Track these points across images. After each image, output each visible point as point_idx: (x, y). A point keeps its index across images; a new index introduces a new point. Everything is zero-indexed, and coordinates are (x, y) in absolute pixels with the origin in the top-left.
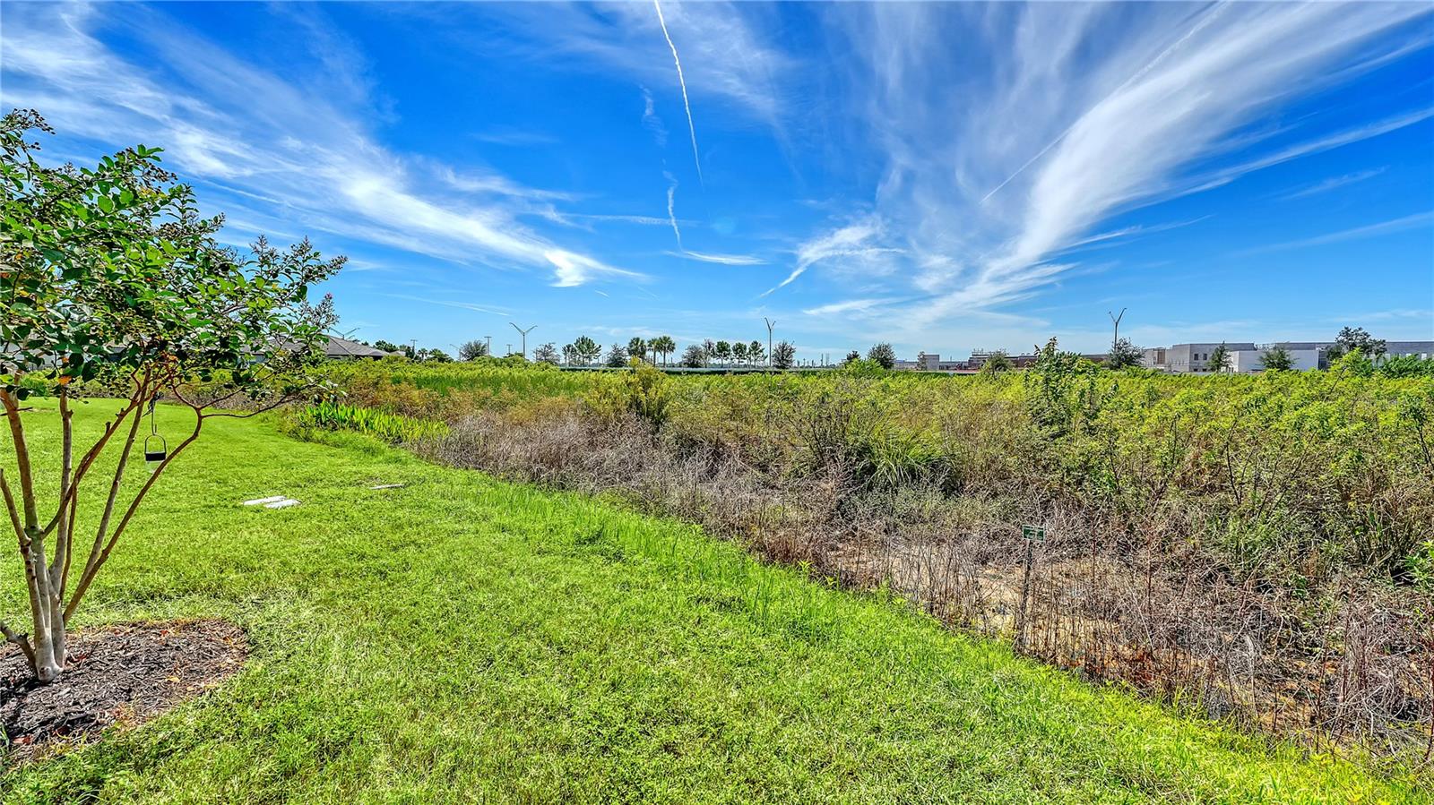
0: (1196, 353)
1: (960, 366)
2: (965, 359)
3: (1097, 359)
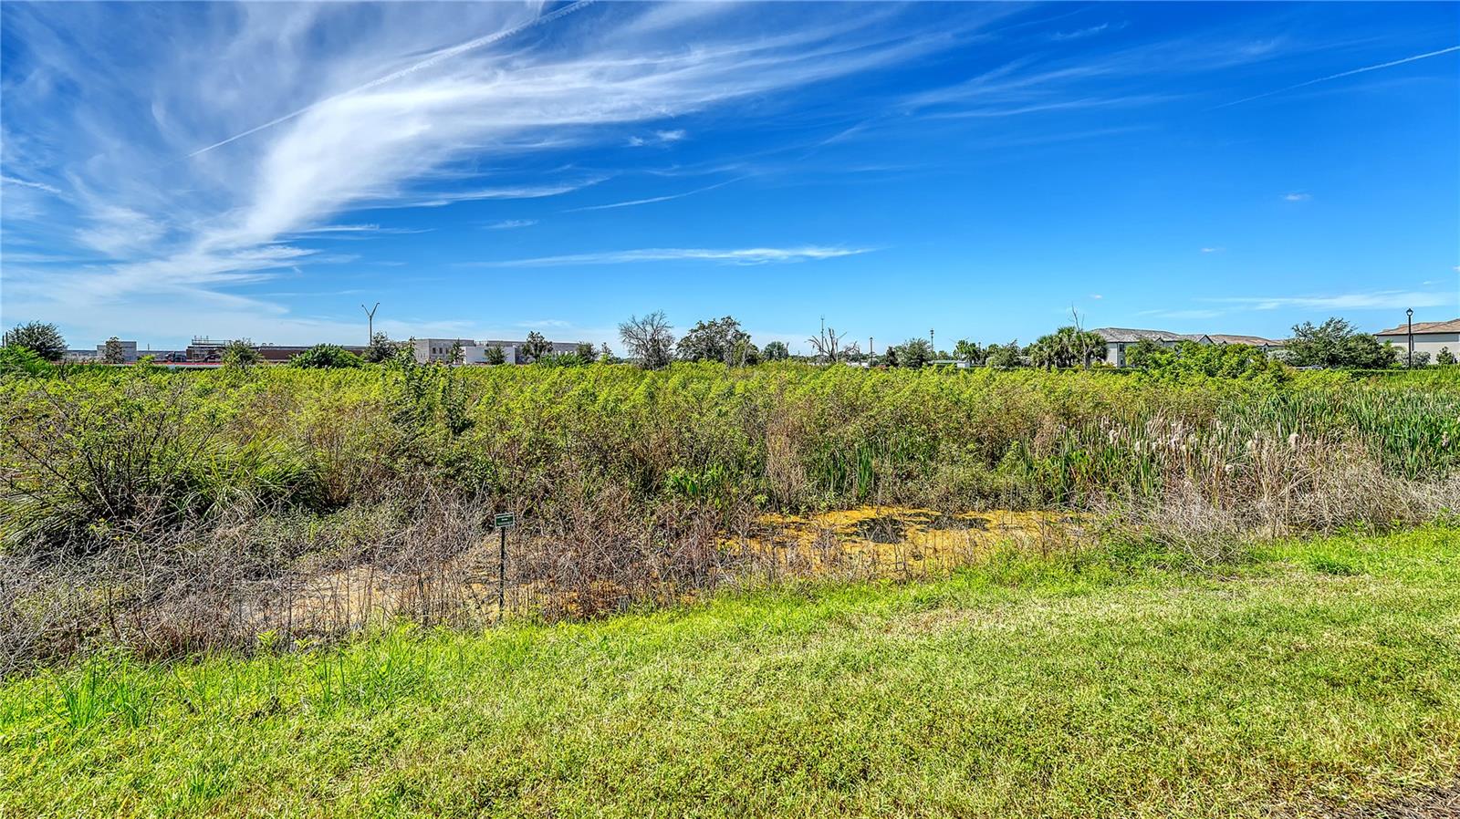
0: (436, 348)
1: (175, 357)
2: (182, 348)
3: (358, 351)
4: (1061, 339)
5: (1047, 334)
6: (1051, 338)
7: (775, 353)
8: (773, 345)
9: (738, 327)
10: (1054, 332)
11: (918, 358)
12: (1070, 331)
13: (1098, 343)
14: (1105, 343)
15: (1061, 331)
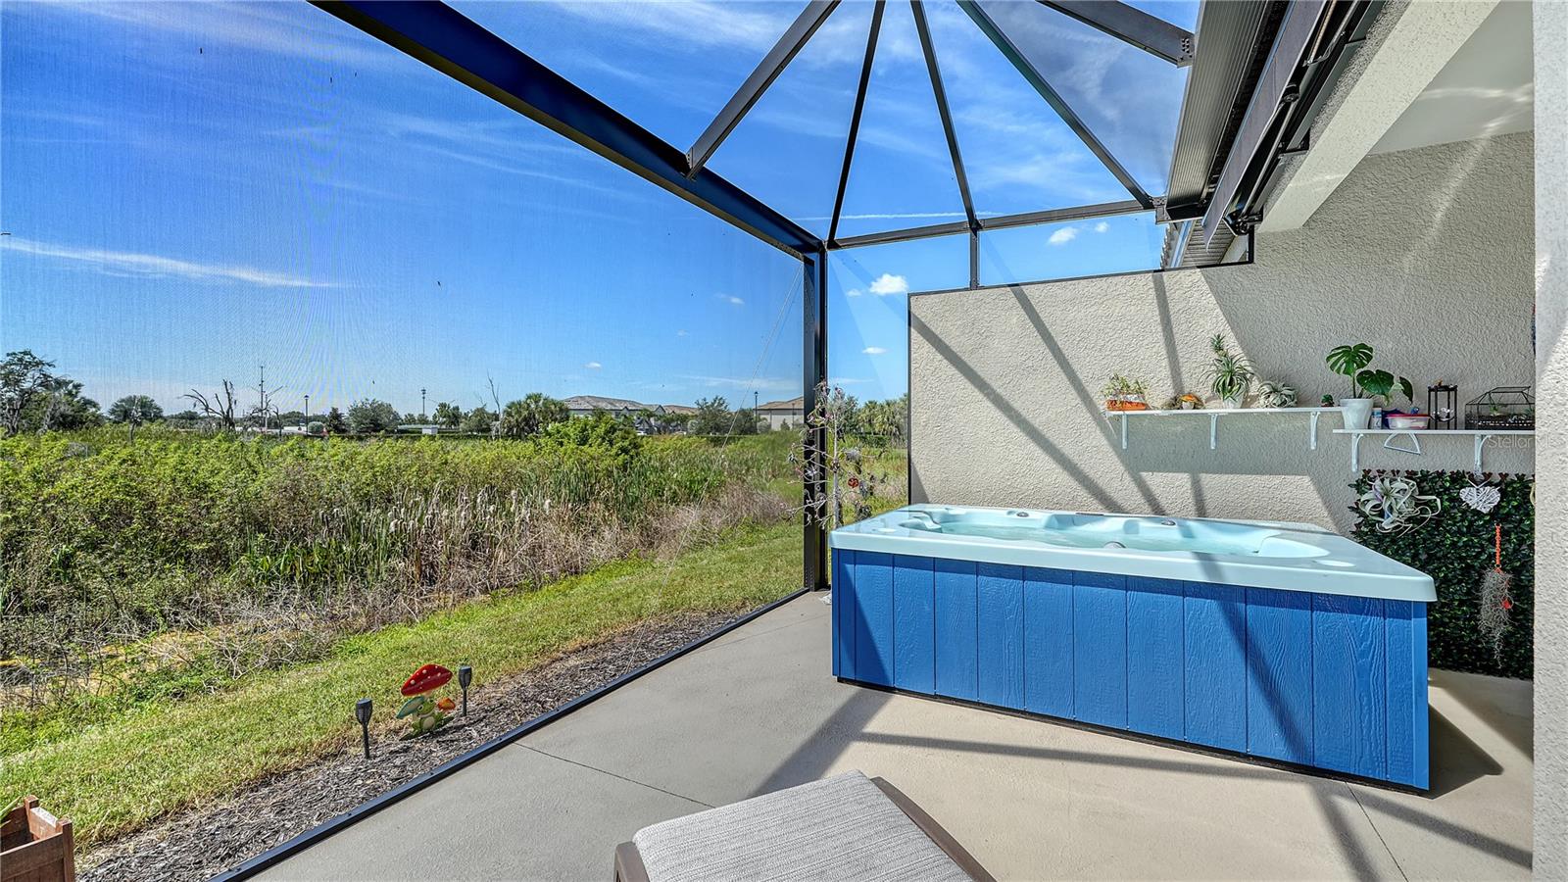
4: (529, 405)
5: (515, 399)
6: (519, 403)
7: (136, 413)
8: (131, 400)
9: (48, 370)
10: (523, 398)
11: (375, 423)
12: (536, 398)
13: (561, 410)
14: (568, 410)
15: (529, 397)
